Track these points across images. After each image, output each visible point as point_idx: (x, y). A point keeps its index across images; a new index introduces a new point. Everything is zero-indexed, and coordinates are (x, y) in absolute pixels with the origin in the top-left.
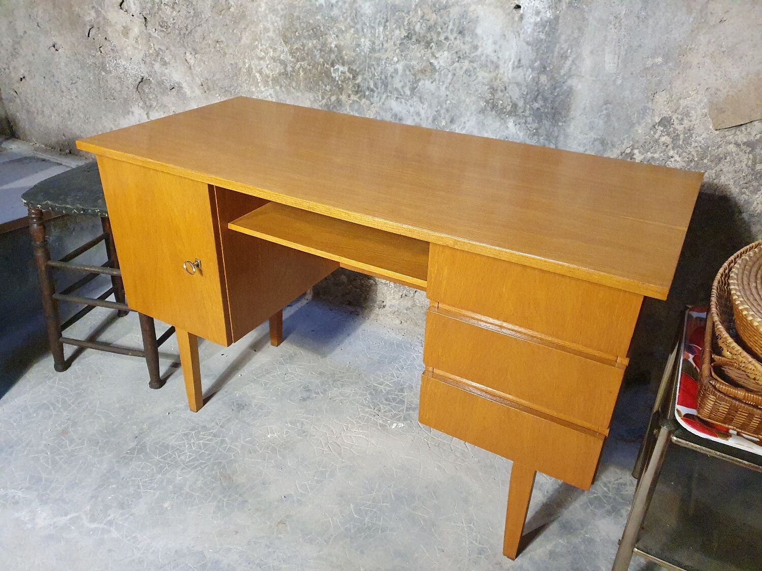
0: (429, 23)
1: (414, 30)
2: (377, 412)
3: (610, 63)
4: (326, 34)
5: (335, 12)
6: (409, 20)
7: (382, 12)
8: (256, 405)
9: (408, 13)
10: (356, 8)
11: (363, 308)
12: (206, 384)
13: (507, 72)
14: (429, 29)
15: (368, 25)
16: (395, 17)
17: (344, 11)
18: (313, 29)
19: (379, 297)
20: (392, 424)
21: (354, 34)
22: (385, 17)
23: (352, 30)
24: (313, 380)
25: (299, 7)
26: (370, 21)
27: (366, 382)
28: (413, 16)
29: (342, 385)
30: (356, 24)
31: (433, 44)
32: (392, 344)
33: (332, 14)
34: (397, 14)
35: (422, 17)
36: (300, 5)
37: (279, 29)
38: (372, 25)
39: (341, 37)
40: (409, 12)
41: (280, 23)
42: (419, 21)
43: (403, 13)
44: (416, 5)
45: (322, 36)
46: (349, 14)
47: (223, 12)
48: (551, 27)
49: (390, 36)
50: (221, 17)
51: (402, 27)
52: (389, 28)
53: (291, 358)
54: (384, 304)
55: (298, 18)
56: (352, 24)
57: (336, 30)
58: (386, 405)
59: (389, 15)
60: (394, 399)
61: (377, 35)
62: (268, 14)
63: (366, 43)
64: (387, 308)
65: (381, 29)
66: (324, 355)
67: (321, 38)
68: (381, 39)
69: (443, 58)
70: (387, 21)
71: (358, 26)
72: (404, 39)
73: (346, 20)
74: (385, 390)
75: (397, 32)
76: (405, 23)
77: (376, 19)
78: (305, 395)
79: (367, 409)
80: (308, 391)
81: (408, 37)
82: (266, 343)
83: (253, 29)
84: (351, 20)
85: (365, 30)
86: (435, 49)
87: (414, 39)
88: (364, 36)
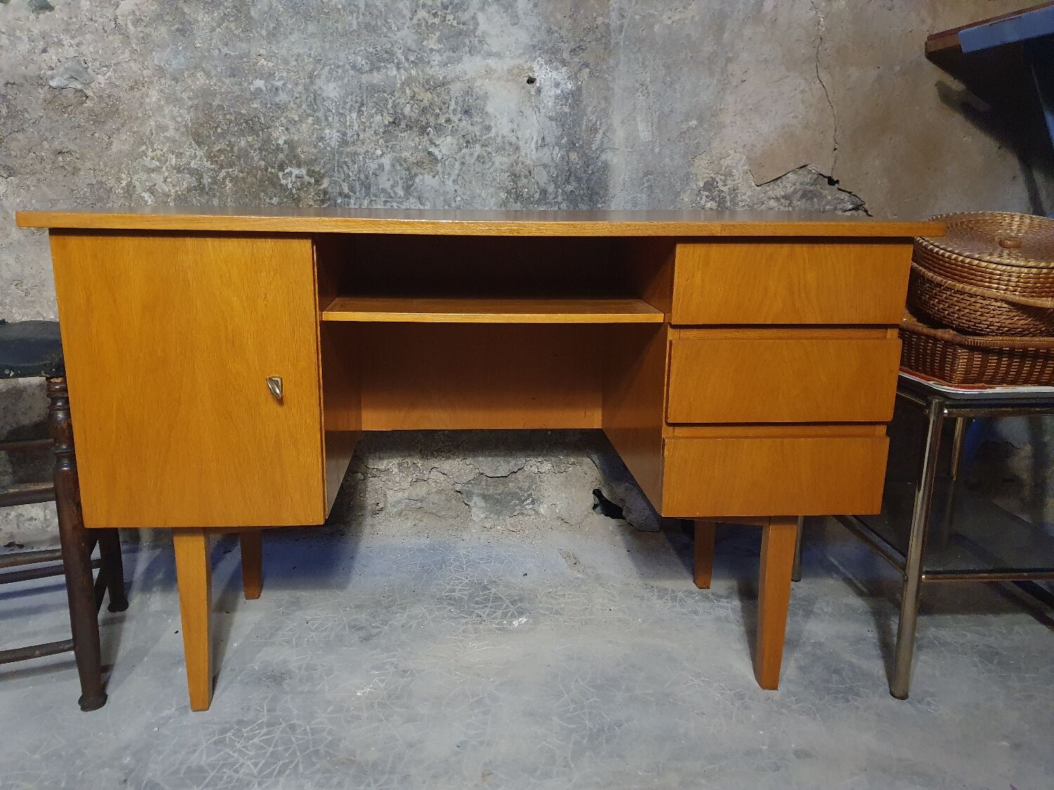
0: (422, 105)
1: (402, 114)
2: (479, 618)
3: (644, 132)
4: (270, 127)
5: (283, 97)
6: (394, 101)
7: (355, 94)
8: (300, 668)
9: (392, 94)
10: (315, 90)
11: (347, 524)
13: (530, 154)
14: (424, 111)
15: (334, 111)
16: (374, 99)
17: (298, 95)
18: (246, 122)
19: (370, 500)
20: (511, 623)
21: (313, 124)
22: (359, 100)
23: (310, 120)
24: (355, 617)
25: (222, 94)
26: (337, 107)
27: (433, 597)
28: (399, 98)
29: (404, 609)
30: (314, 111)
31: (430, 129)
32: (422, 550)
33: (277, 100)
34: (376, 95)
35: (413, 98)
36: (223, 90)
37: (186, 126)
38: (341, 111)
39: (293, 130)
40: (394, 92)
41: (188, 117)
42: (408, 103)
43: (386, 95)
44: (403, 84)
45: (262, 130)
46: (304, 98)
47: (69, 110)
48: (574, 98)
49: (368, 124)
50: (66, 115)
51: (385, 110)
52: (365, 113)
53: (296, 603)
54: (381, 505)
55: (221, 107)
56: (309, 111)
57: (284, 121)
58: (483, 608)
59: (364, 97)
60: (487, 600)
61: (348, 123)
62: (163, 106)
63: (332, 136)
64: (389, 509)
65: (354, 115)
66: (341, 587)
67: (261, 132)
68: (356, 128)
69: (445, 146)
70: (363, 105)
71: (320, 114)
72: (388, 126)
73: (300, 106)
74: (464, 595)
75: (378, 118)
76: (389, 106)
77: (345, 103)
78: (362, 634)
79: (464, 621)
80: (361, 628)
81: (394, 123)
83: (135, 129)
84: (308, 106)
85: (330, 119)
86: (434, 135)
87: (403, 125)
88: (330, 125)
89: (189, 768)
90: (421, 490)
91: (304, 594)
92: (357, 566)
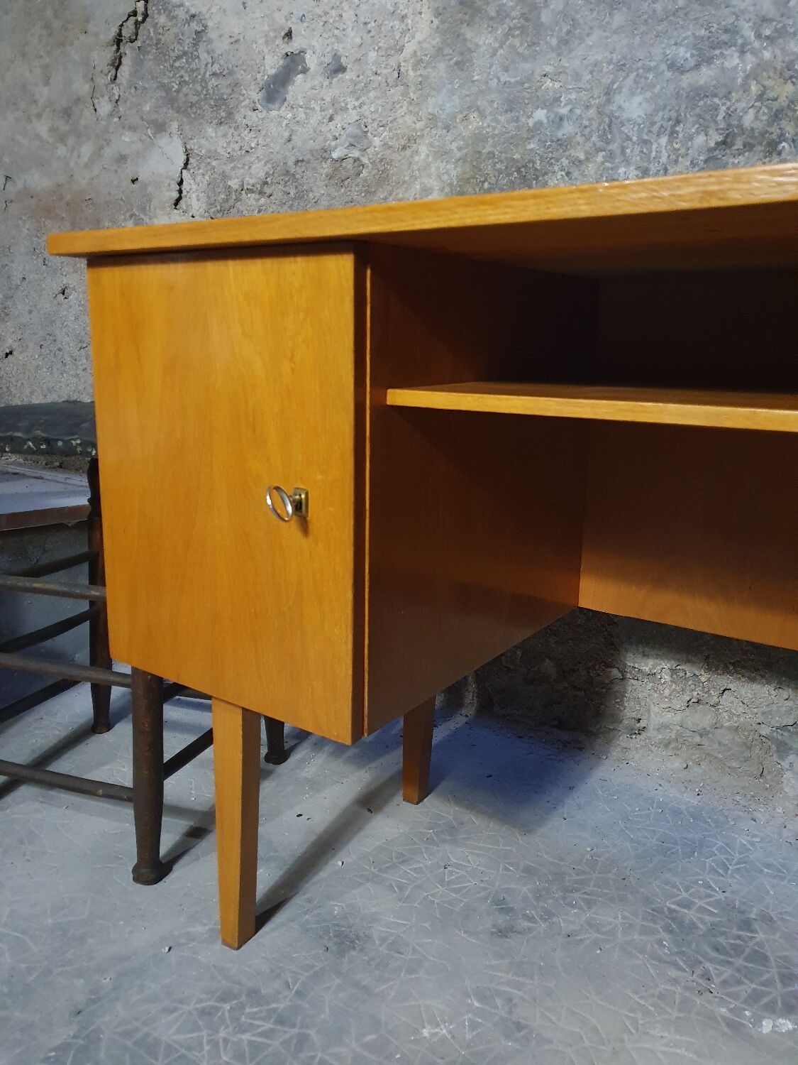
0: (776, 105)
1: (740, 127)
2: (703, 982)
4: (546, 174)
5: (568, 129)
6: (728, 109)
7: (668, 108)
8: (383, 940)
9: (727, 96)
10: (612, 111)
11: (592, 735)
12: (266, 878)
14: (777, 116)
15: (635, 139)
16: (698, 110)
17: (587, 123)
18: (518, 171)
19: (629, 710)
20: (757, 1021)
21: (603, 163)
22: (674, 115)
23: (600, 157)
24: (513, 886)
25: (493, 137)
26: (640, 131)
27: (647, 901)
28: (738, 101)
29: (590, 904)
30: (608, 143)
31: (784, 144)
32: (677, 813)
33: (560, 134)
34: (701, 103)
35: (760, 97)
36: (496, 132)
37: (451, 185)
38: (645, 137)
39: (575, 174)
40: (730, 93)
41: (454, 173)
42: (752, 106)
43: (716, 100)
44: (747, 77)
45: (536, 179)
46: (595, 125)
47: (346, 183)
49: (682, 151)
50: (343, 190)
51: (712, 125)
52: (680, 135)
53: (451, 832)
54: (642, 724)
55: (491, 155)
56: (600, 144)
57: (565, 162)
58: (722, 963)
59: (683, 109)
60: (737, 950)
61: (654, 154)
62: (431, 163)
64: (651, 732)
65: (664, 140)
66: (527, 829)
67: (534, 182)
68: (664, 159)
70: (678, 122)
71: (614, 146)
72: (715, 149)
73: (587, 139)
74: (703, 922)
75: (700, 139)
76: (720, 118)
77: (653, 124)
78: (502, 920)
79: (673, 973)
80: (508, 910)
81: (724, 142)
82: (393, 795)
83: (401, 196)
84: (599, 137)
85: (628, 151)
86: (791, 153)
87: (739, 144)
88: (627, 162)
89: (147, 1035)
90: (702, 718)
91: (474, 820)
92: (570, 803)
